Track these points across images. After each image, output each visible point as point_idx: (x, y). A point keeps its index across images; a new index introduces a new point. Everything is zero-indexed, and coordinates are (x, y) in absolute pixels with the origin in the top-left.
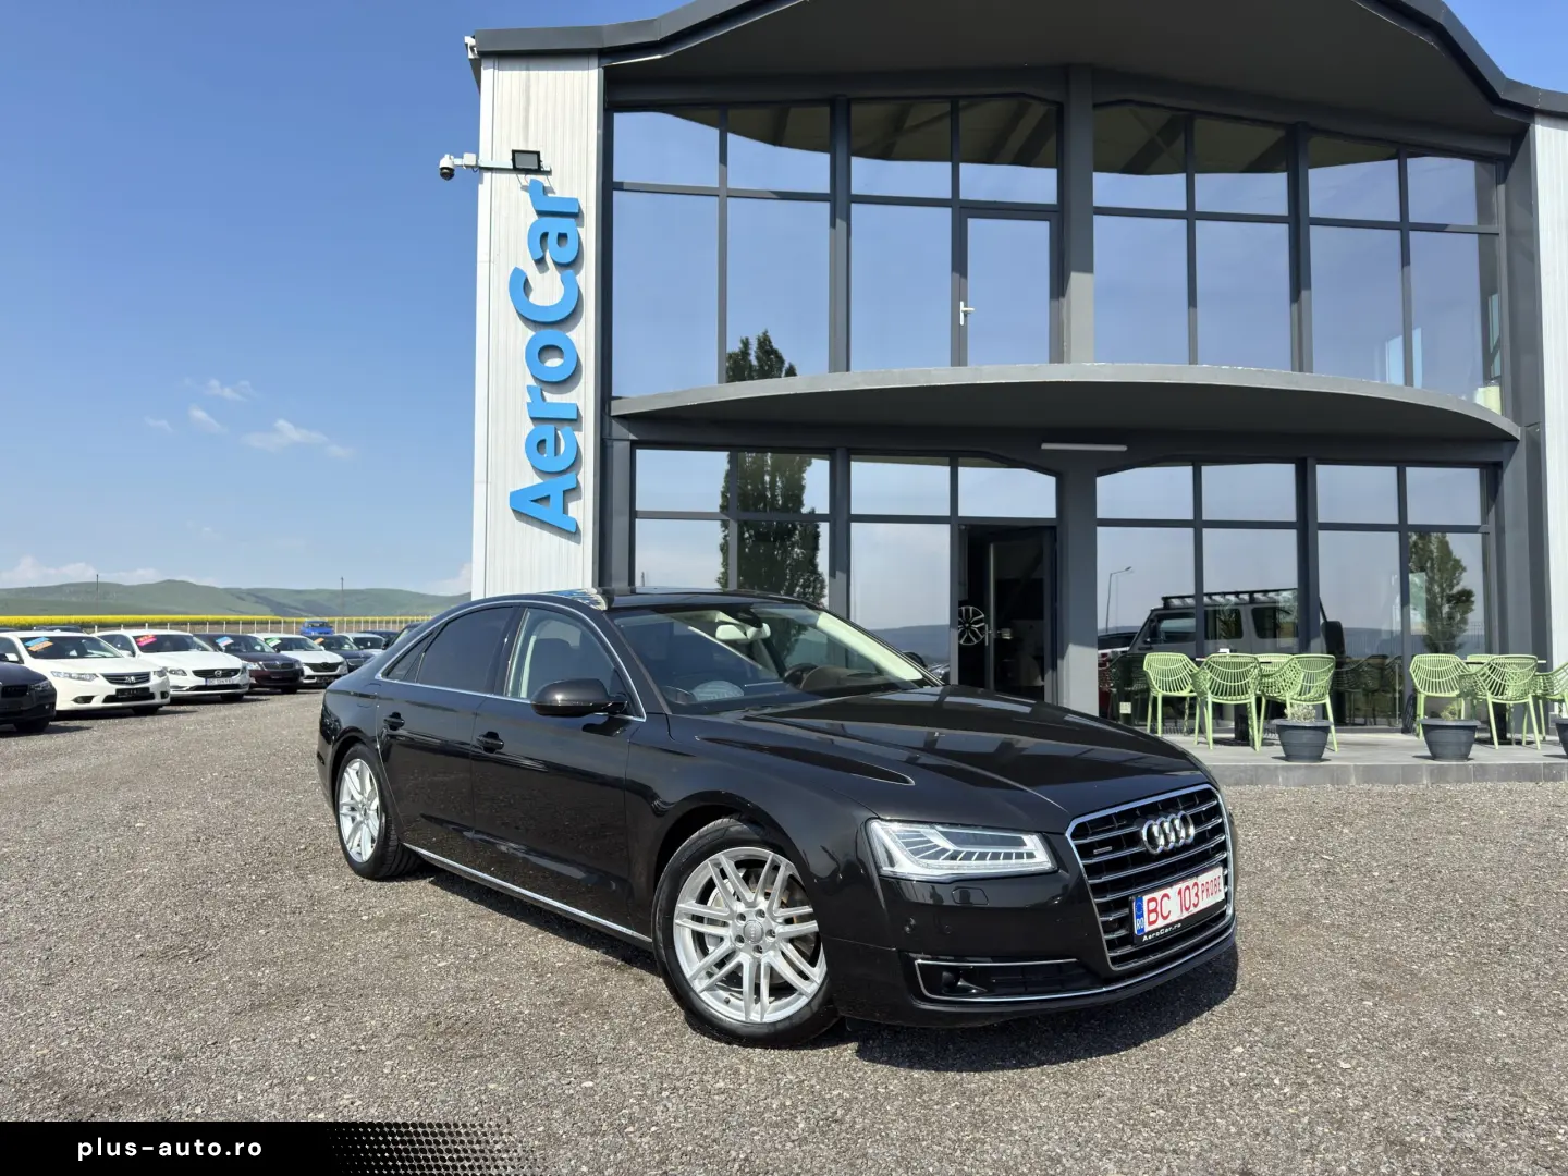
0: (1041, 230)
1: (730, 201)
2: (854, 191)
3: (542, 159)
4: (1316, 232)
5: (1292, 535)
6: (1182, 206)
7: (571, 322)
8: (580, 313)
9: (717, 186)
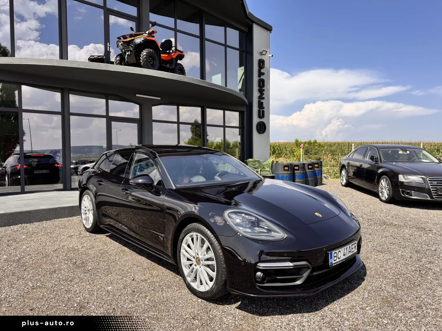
0: (133, 24)
4: (207, 43)
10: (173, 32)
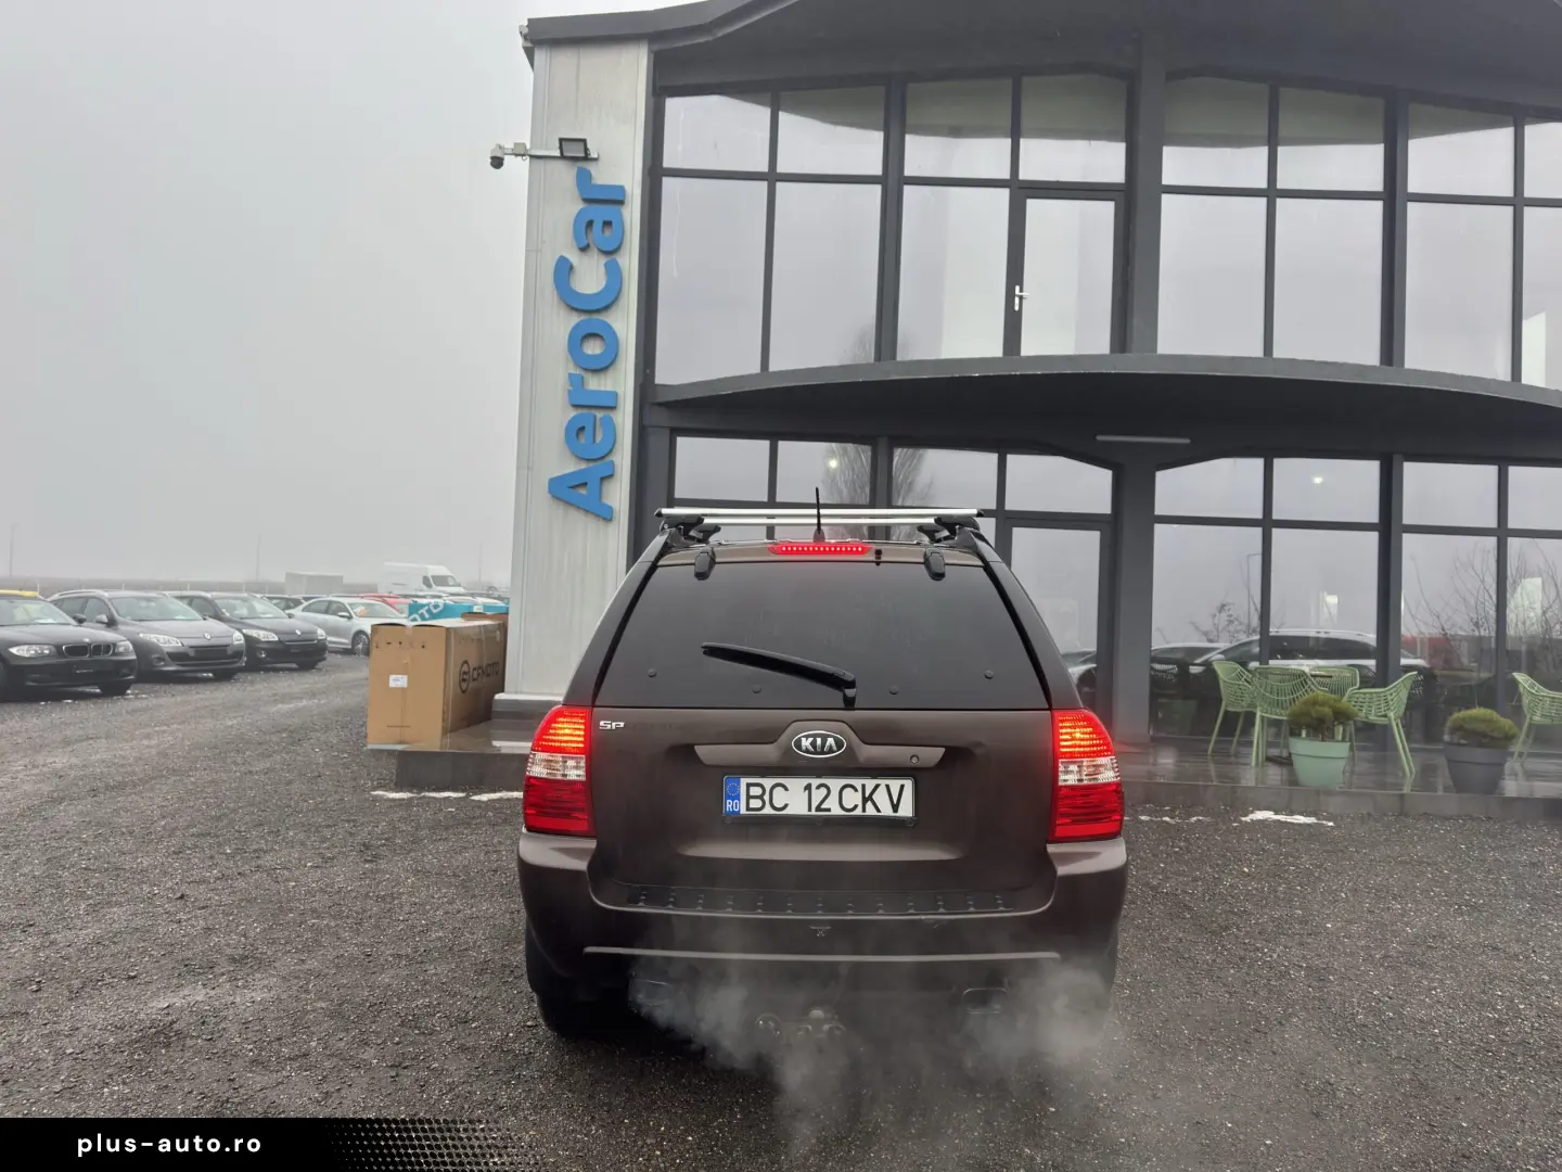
0: (1105, 211)
1: (779, 185)
2: (908, 172)
3: (589, 146)
4: (1413, 209)
5: (1374, 537)
6: (1263, 184)
7: (614, 308)
8: (623, 301)
9: (766, 170)
10: (1263, 201)
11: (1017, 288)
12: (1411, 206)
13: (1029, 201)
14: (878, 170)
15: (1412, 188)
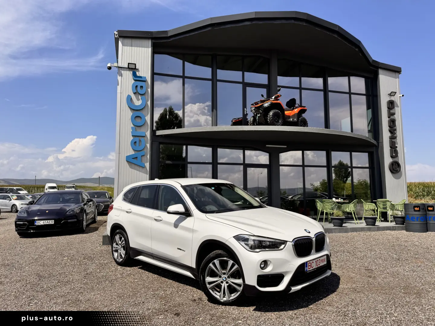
0: (264, 91)
1: (186, 79)
2: (218, 79)
3: (136, 66)
5: (325, 169)
6: (299, 86)
7: (144, 110)
8: (146, 108)
9: (182, 75)
10: (299, 90)
11: (245, 109)
12: (330, 93)
13: (247, 88)
14: (210, 77)
15: (329, 89)
